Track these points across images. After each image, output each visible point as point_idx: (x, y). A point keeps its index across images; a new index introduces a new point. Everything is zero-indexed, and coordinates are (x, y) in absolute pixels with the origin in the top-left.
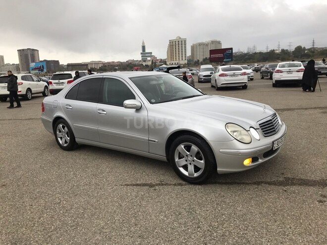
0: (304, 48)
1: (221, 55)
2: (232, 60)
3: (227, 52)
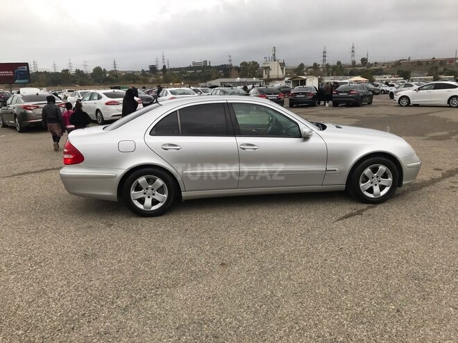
0: (104, 69)
1: (9, 73)
2: (30, 82)
3: (20, 69)
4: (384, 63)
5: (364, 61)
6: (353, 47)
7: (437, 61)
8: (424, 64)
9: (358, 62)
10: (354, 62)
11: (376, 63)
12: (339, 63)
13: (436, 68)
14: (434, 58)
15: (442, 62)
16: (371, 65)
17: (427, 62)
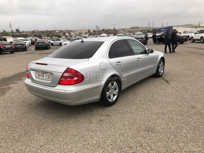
4: (27, 32)
5: (17, 30)
6: (10, 24)
7: (49, 31)
8: (44, 32)
9: (15, 31)
10: (12, 31)
11: (23, 32)
12: (4, 31)
13: (49, 34)
14: (47, 30)
15: (51, 32)
16: (21, 33)
17: (45, 32)
